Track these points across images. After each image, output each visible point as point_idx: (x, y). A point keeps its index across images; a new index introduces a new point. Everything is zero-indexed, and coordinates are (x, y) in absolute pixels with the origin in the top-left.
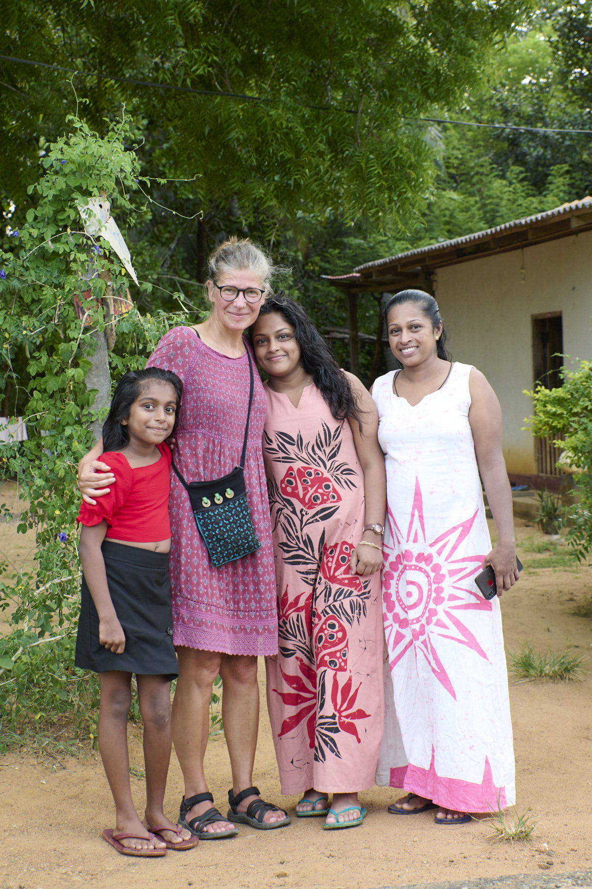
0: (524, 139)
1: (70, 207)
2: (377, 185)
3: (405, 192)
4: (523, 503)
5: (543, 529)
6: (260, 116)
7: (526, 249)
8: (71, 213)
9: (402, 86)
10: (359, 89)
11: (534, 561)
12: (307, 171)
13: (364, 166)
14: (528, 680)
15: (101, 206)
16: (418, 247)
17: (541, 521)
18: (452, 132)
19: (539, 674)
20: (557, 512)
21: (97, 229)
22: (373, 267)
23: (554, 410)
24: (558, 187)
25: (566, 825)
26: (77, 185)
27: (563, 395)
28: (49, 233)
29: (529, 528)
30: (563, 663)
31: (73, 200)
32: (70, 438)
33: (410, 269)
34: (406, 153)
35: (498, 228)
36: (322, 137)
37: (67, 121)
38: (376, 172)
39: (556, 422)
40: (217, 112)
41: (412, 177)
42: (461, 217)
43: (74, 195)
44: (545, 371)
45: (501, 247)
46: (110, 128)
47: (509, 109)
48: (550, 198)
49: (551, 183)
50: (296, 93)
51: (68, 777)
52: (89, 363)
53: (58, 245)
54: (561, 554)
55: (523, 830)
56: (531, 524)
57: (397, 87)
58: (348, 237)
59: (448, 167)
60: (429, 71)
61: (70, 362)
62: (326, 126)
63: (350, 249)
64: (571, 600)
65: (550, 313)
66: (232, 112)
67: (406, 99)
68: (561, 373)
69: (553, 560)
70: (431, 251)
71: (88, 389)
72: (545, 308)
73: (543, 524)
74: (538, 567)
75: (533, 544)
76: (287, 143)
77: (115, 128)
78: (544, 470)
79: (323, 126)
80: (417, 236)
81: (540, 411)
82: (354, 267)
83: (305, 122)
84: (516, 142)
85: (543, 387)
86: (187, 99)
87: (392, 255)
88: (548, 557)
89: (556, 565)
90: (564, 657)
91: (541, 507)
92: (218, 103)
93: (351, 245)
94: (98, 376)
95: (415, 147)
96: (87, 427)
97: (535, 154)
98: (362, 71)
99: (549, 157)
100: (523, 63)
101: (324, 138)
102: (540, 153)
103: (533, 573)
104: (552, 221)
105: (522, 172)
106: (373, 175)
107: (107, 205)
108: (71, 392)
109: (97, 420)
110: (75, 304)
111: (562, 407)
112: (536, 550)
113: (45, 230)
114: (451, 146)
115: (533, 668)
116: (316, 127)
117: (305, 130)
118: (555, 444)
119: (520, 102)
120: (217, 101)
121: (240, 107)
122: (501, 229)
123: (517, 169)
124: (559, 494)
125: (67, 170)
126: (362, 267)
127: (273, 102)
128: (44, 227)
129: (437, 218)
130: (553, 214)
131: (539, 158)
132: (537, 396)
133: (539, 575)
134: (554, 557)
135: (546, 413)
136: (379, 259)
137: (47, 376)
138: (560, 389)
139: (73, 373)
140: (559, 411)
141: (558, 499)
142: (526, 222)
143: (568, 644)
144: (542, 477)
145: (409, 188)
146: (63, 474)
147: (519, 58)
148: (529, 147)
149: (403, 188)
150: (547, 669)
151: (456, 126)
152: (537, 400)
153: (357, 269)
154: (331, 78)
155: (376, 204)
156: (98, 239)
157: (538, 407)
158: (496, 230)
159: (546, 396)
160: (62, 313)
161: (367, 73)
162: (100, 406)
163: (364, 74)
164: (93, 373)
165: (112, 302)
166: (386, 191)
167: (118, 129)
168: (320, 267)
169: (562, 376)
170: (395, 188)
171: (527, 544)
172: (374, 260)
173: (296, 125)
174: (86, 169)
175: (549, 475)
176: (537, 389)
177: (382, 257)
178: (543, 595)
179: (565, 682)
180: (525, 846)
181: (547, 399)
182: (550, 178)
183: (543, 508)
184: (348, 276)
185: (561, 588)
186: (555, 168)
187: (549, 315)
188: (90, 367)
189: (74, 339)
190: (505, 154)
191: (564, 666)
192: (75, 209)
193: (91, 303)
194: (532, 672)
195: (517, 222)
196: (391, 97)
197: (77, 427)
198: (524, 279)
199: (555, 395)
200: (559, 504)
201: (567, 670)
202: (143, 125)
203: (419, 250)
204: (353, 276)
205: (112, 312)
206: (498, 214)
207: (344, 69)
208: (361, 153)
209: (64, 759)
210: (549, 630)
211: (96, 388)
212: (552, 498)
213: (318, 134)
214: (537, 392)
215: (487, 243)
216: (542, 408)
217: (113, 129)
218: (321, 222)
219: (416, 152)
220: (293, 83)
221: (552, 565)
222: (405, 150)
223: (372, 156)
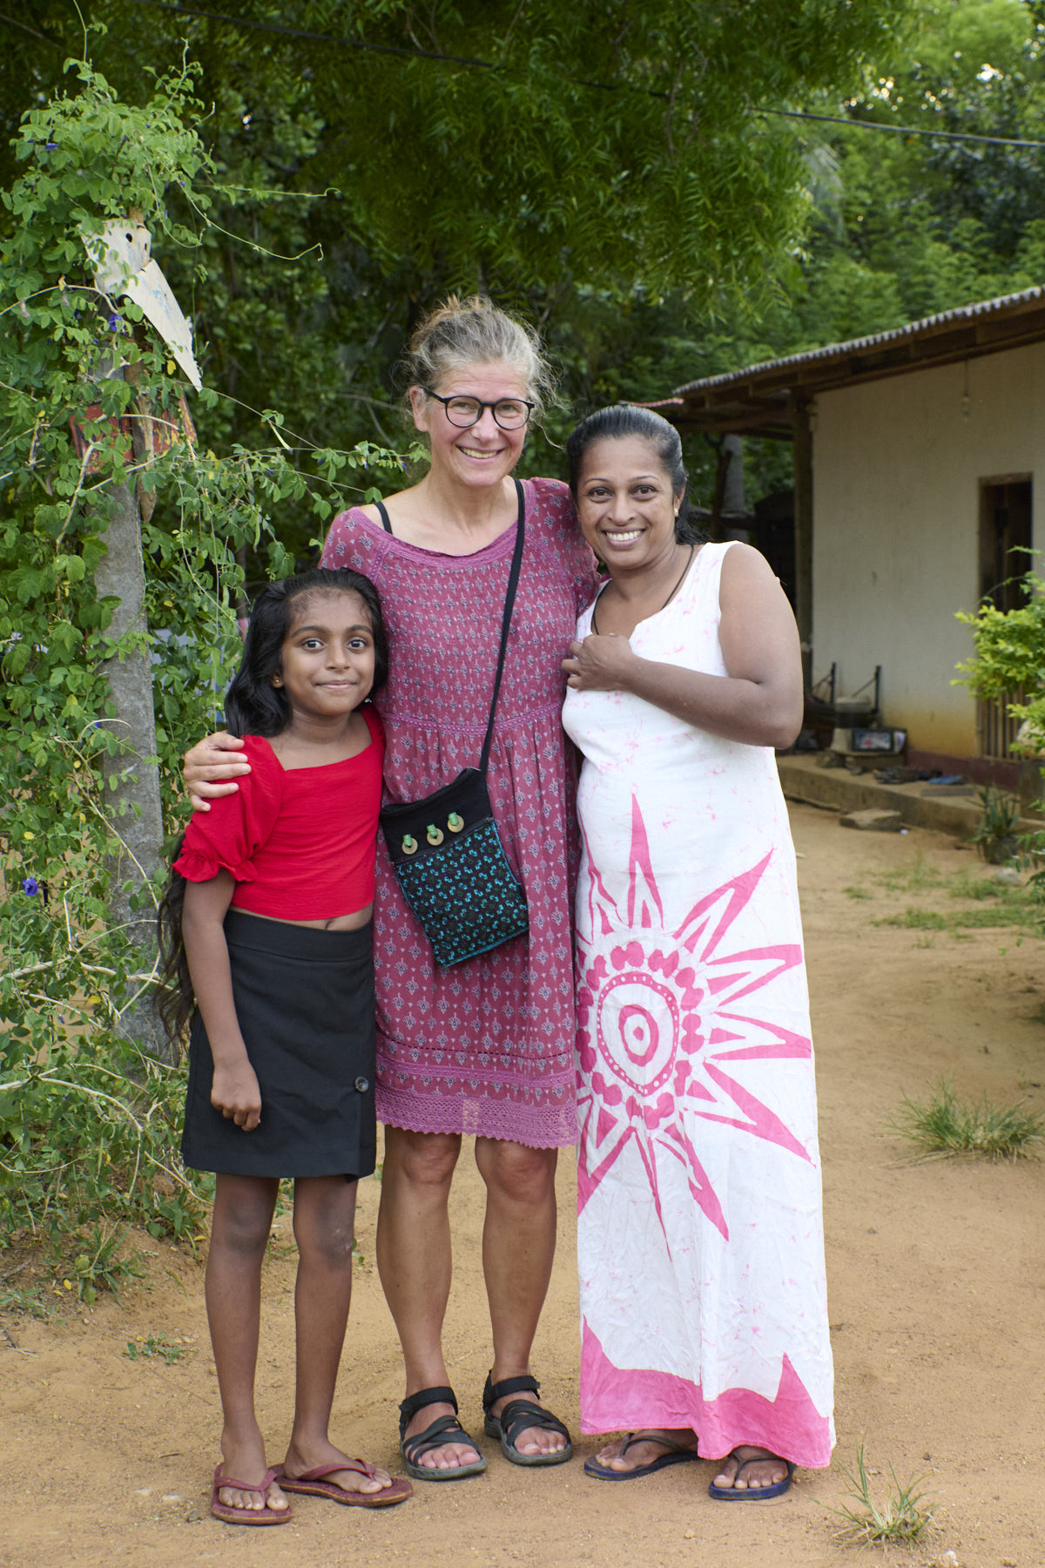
0: (981, 171)
1: (69, 237)
2: (702, 228)
3: (752, 243)
4: (953, 808)
5: (986, 855)
6: (490, 94)
7: (972, 362)
8: (69, 250)
9: (752, 47)
10: (675, 51)
11: (969, 913)
12: (574, 200)
13: (677, 193)
14: (942, 1154)
15: (129, 237)
16: (788, 354)
17: (984, 840)
18: (857, 158)
19: (963, 1144)
20: (1013, 826)
21: (119, 283)
22: (706, 388)
23: (1011, 649)
24: (1034, 259)
25: (997, 1498)
26: (80, 194)
27: (1027, 623)
28: (27, 287)
29: (962, 853)
30: (1009, 1126)
31: (75, 223)
32: (62, 690)
33: (771, 393)
34: (755, 170)
35: (925, 322)
36: (604, 140)
37: (65, 70)
38: (700, 203)
39: (1015, 670)
40: (411, 87)
41: (766, 214)
42: (866, 304)
43: (74, 214)
44: (1000, 580)
45: (929, 357)
46: (157, 87)
47: (959, 115)
48: (1019, 277)
49: (1025, 251)
50: (558, 57)
51: (19, 1364)
52: (101, 545)
53: (40, 312)
54: (1015, 902)
55: (909, 1520)
56: (965, 845)
57: (743, 49)
58: (666, 336)
59: (847, 220)
60: (802, 21)
61: (58, 541)
62: (611, 119)
63: (671, 355)
64: (1030, 991)
65: (1010, 475)
66: (439, 86)
67: (758, 73)
68: (1025, 583)
69: (1002, 913)
70: (807, 361)
71: (99, 596)
72: (1002, 467)
73: (986, 847)
74: (974, 926)
75: (966, 883)
76: (538, 146)
77: (168, 88)
78: (992, 751)
79: (606, 119)
80: (789, 338)
81: (986, 651)
82: (675, 388)
83: (573, 112)
84: (966, 176)
85: (993, 608)
86: (358, 62)
87: (741, 367)
88: (993, 907)
89: (1005, 922)
90: (1011, 1114)
91: (983, 817)
92: (414, 68)
93: (673, 349)
94: (120, 571)
95: (773, 160)
96: (98, 670)
97: (1001, 197)
98: (680, 18)
99: (1024, 204)
100: (984, 41)
101: (608, 141)
102: (1010, 197)
103: (965, 937)
104: (1019, 312)
105: (980, 230)
106: (694, 209)
107: (144, 236)
108: (66, 600)
109: (116, 656)
110: (73, 428)
111: (1025, 644)
112: (972, 894)
113: (19, 281)
114: (854, 183)
115: (954, 1134)
116: (592, 120)
117: (573, 126)
118: (1011, 711)
119: (978, 105)
120: (411, 64)
121: (454, 77)
122: (929, 323)
123: (971, 222)
124: (1015, 793)
125: (59, 163)
126: (687, 387)
127: (515, 72)
128: (17, 276)
129: (824, 307)
130: (1022, 298)
131: (1006, 205)
132: (981, 624)
133: (974, 941)
134: (1003, 908)
135: (995, 654)
136: (715, 374)
137: (21, 569)
138: (1022, 612)
139: (64, 565)
140: (1021, 651)
141: (1015, 801)
142: (974, 312)
143: (1021, 1080)
144: (988, 762)
145: (758, 235)
146: (44, 761)
147: (977, 32)
148: (989, 186)
149: (748, 235)
150: (979, 1136)
151: (863, 149)
152: (982, 630)
153: (678, 390)
154: (626, 30)
155: (698, 261)
156: (120, 302)
157: (982, 644)
158: (921, 326)
159: (997, 623)
160: (43, 446)
161: (690, 22)
162: (123, 630)
163: (684, 24)
164: (111, 564)
165: (151, 426)
166: (719, 240)
167: (173, 90)
168: (620, 387)
169: (1026, 589)
170: (734, 234)
171: (957, 882)
172: (707, 376)
173: (557, 115)
174: (101, 163)
175: (1000, 759)
176: (981, 612)
177: (725, 371)
178: (980, 981)
179: (1011, 1162)
180: (911, 1555)
181: (999, 629)
182: (1023, 241)
183: (988, 817)
184: (664, 402)
185: (1014, 967)
186: (1034, 224)
187: (1009, 480)
188: (103, 552)
189: (63, 498)
190: (948, 197)
191: (1011, 1132)
192: (77, 240)
193: (102, 426)
194: (951, 1141)
195: (958, 311)
196: (732, 67)
197: (76, 670)
198: (967, 414)
199: (1014, 622)
200: (1015, 812)
201: (1015, 1139)
202: (315, 130)
203: (786, 359)
204: (673, 405)
205: (149, 445)
206: (930, 302)
207: (647, 13)
208: (674, 168)
209: (17, 1324)
210: (986, 1051)
211: (115, 593)
212: (1004, 800)
213: (597, 134)
214: (982, 617)
215: (905, 348)
216: (989, 645)
217: (163, 91)
218: (622, 306)
219: (776, 169)
220: (552, 37)
221: (1000, 922)
222: (754, 164)
223: (692, 175)
